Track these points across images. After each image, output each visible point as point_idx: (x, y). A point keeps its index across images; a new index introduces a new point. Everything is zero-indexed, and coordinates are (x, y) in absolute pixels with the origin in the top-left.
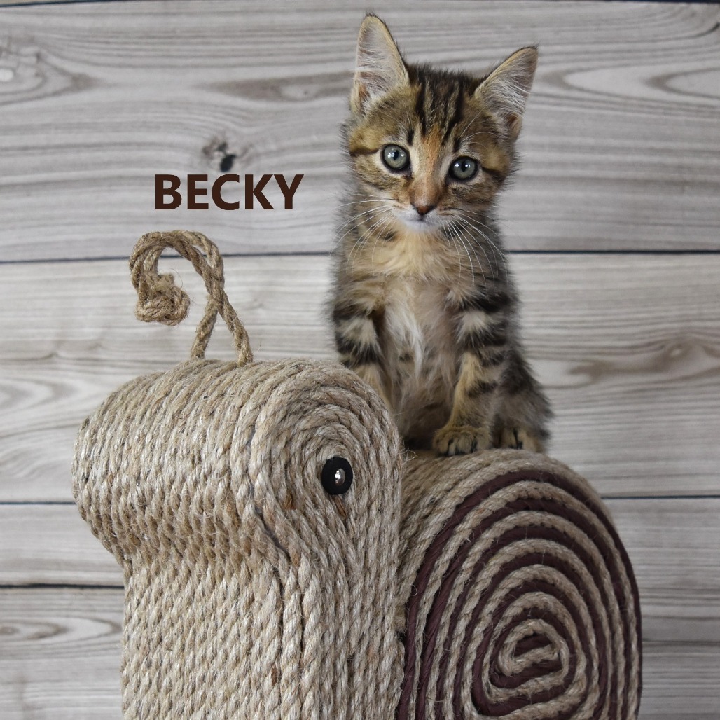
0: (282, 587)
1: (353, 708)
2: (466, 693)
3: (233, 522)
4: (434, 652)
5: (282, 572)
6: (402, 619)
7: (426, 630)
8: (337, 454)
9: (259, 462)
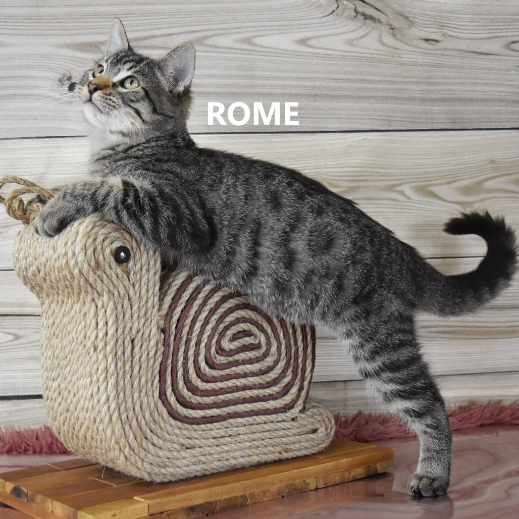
0: (97, 307)
1: (134, 363)
2: (201, 358)
3: (71, 277)
4: (181, 338)
5: (96, 300)
6: (162, 323)
7: (176, 327)
8: (122, 245)
9: (79, 249)
